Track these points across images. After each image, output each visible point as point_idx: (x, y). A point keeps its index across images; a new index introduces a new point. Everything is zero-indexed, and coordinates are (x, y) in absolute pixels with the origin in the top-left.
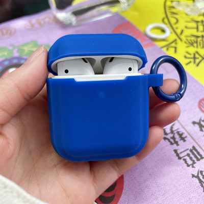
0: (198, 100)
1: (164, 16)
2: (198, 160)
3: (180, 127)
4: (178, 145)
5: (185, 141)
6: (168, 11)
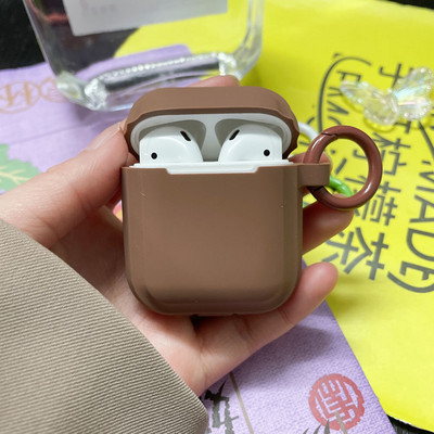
6: (325, 98)
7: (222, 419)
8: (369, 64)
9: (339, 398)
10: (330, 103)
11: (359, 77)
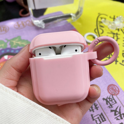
0: (107, 85)
1: (96, 27)
2: (103, 121)
4: (93, 112)
5: (97, 109)
6: (98, 24)
8: (107, 15)
9: (114, 89)
11: (105, 19)
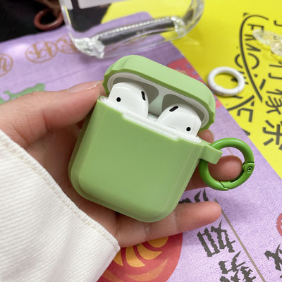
0: (277, 214)
1: (239, 52)
3: (247, 260)
6: (244, 42)
7: (225, 244)
8: (267, 19)
10: (247, 45)
11: (262, 27)
